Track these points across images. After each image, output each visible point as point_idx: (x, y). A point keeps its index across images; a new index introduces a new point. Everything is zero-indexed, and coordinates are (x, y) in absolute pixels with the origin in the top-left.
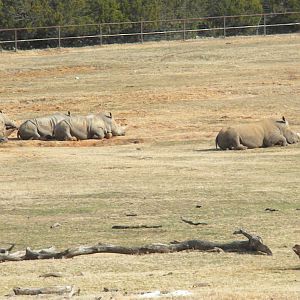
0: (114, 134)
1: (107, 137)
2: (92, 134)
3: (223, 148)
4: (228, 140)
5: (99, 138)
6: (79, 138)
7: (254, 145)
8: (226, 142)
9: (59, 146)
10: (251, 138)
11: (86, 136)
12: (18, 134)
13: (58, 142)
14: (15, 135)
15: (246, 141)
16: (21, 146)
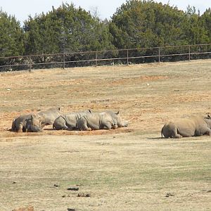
0: (119, 126)
1: (113, 128)
2: (103, 126)
3: (166, 137)
4: (169, 131)
5: (107, 129)
6: (93, 129)
7: (188, 135)
8: (168, 133)
9: (76, 134)
10: (185, 129)
11: (98, 127)
12: (54, 126)
13: (76, 132)
14: (51, 126)
15: (182, 132)
16: (50, 134)
